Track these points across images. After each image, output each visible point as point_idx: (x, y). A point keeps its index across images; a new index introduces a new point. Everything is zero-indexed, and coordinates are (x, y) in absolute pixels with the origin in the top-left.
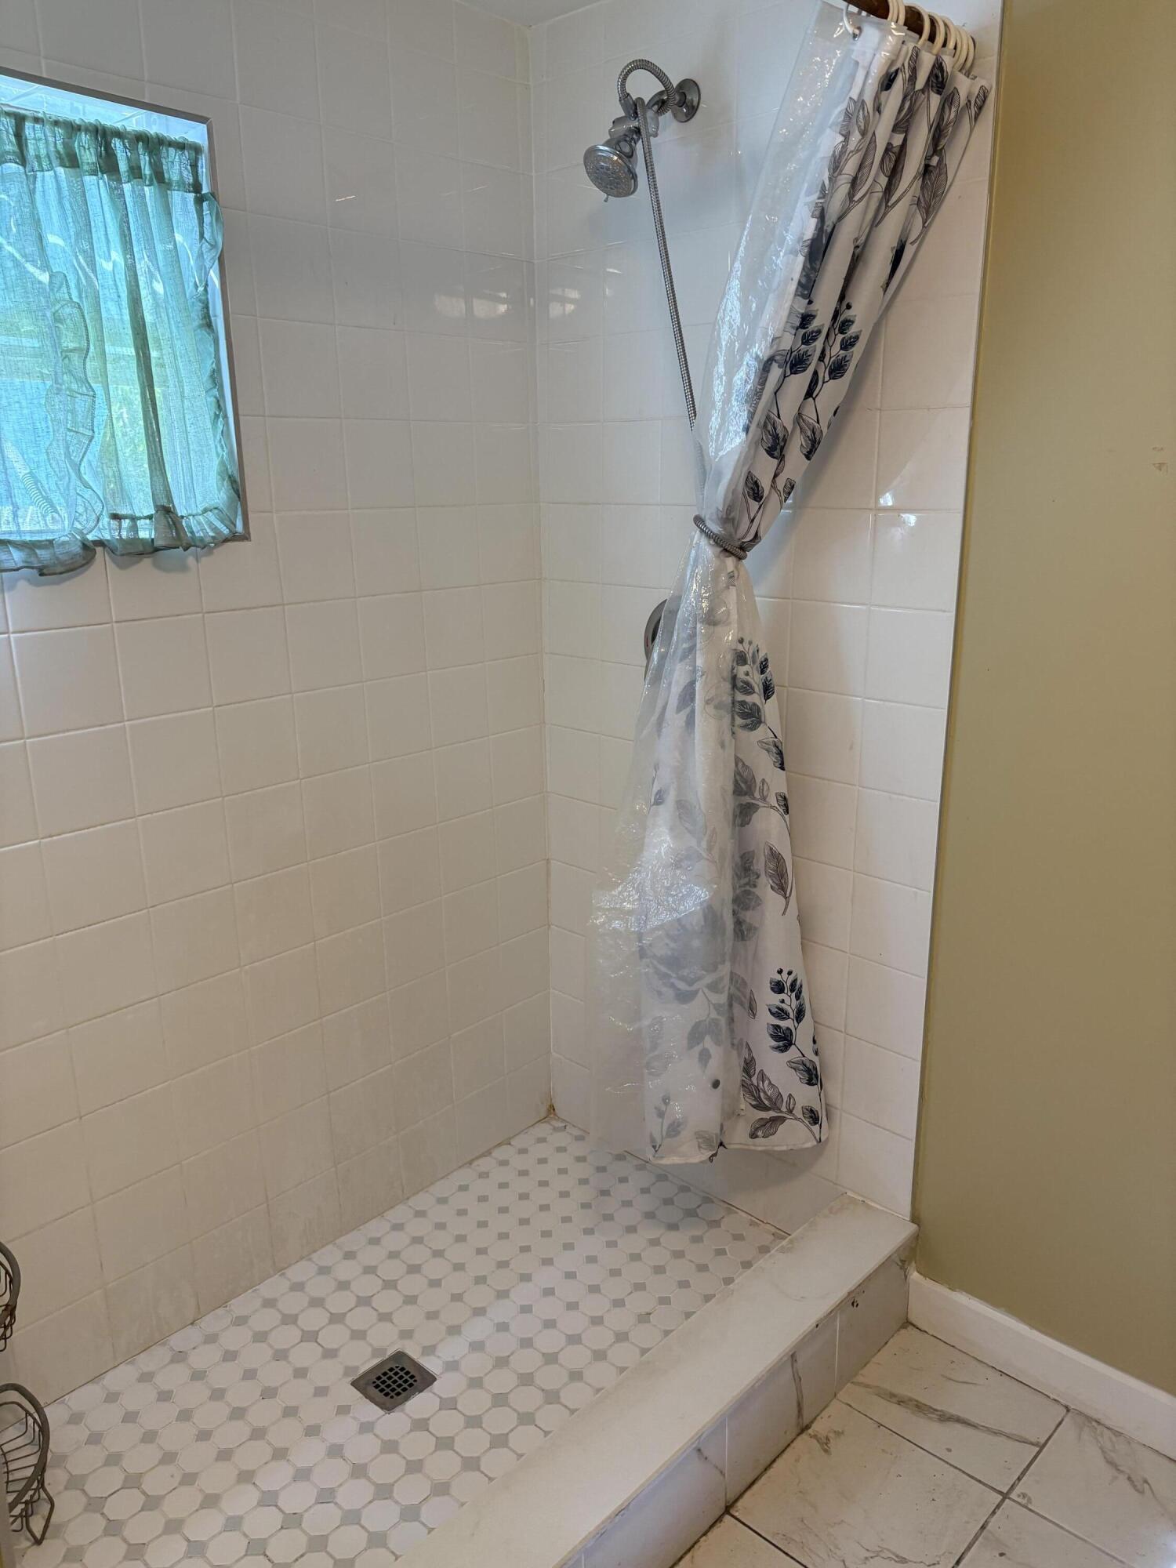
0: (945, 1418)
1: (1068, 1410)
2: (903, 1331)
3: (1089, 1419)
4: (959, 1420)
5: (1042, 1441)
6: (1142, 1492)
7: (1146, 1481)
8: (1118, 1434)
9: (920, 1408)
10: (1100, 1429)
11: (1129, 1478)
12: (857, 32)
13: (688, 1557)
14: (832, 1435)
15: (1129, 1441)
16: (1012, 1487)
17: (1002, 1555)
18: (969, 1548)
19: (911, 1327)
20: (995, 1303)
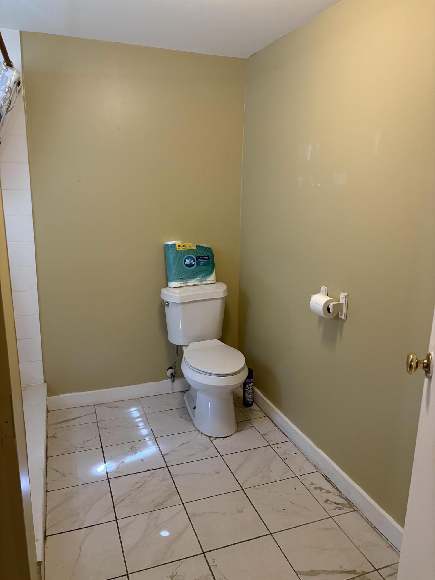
0: (73, 419)
1: (94, 405)
2: (48, 413)
3: (99, 404)
4: (76, 418)
5: (95, 411)
6: (118, 408)
7: (117, 406)
8: (106, 403)
9: (66, 421)
10: (102, 404)
11: (114, 407)
12: (6, 69)
13: (48, 468)
14: (54, 435)
15: (109, 403)
16: (97, 420)
17: (105, 429)
18: (99, 431)
19: (49, 412)
20: (70, 392)
